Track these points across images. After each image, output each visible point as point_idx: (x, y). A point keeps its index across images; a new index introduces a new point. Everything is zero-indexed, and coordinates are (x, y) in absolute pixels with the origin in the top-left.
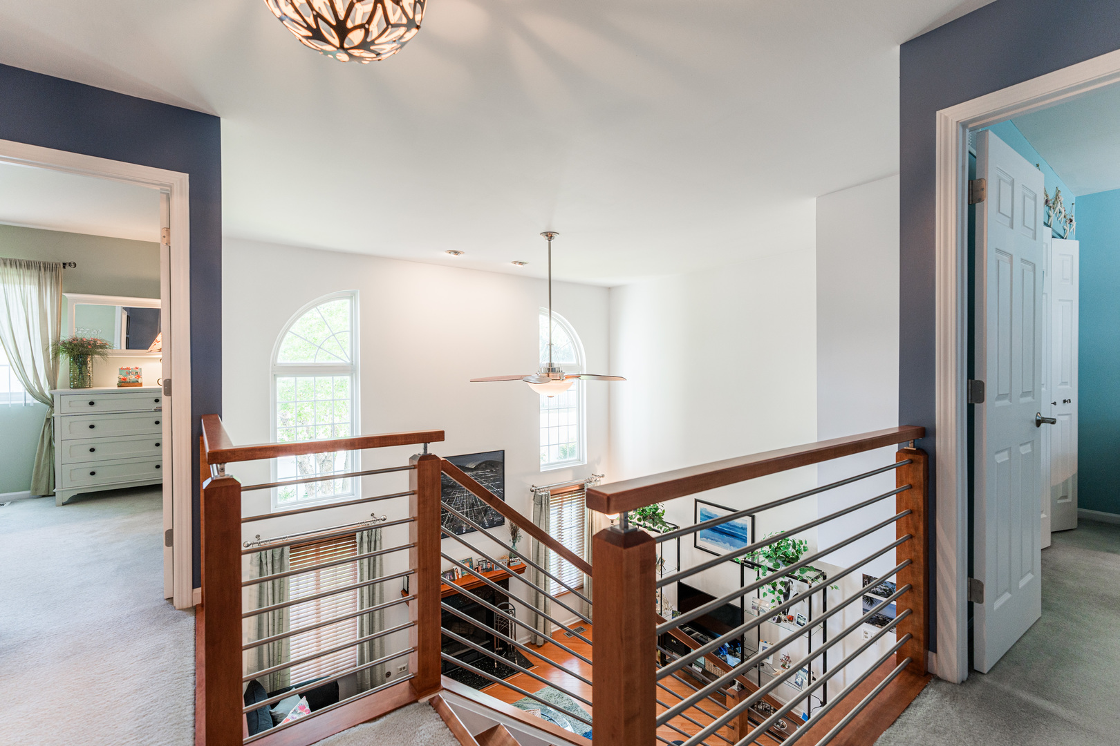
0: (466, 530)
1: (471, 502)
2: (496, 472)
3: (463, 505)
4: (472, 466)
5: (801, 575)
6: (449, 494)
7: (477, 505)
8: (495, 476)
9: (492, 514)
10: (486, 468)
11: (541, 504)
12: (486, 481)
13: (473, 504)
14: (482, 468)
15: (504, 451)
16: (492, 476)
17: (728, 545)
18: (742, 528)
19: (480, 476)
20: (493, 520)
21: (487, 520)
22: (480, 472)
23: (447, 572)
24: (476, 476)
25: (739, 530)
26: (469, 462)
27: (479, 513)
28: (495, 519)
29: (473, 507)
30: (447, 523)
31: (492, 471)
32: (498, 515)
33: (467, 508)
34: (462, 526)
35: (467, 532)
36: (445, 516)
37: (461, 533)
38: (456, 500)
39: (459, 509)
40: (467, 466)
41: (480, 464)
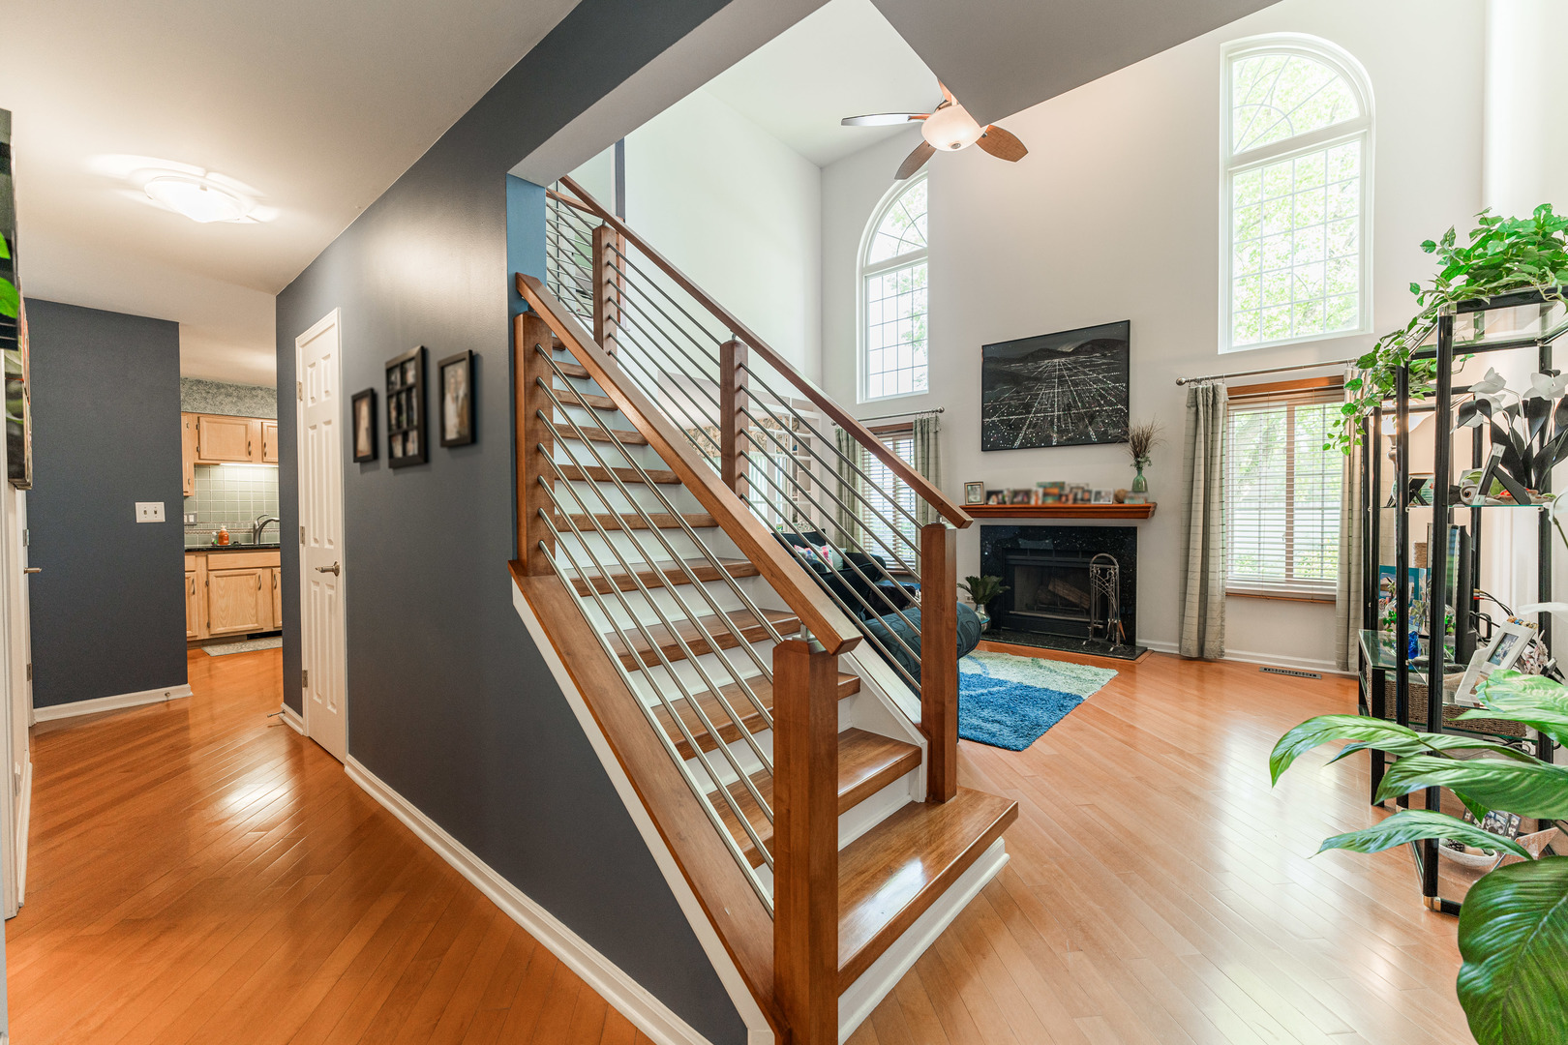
0: (1058, 442)
1: (1066, 402)
2: (1112, 357)
3: (1052, 406)
4: (1069, 349)
6: (1030, 389)
7: (1077, 407)
8: (1113, 364)
9: (1103, 422)
10: (1093, 351)
11: (1197, 406)
12: (1094, 371)
13: (1069, 405)
14: (1087, 351)
15: (1129, 321)
16: (1103, 364)
19: (1082, 364)
20: (1105, 433)
21: (1095, 432)
22: (1082, 358)
23: (1023, 493)
24: (1075, 363)
26: (1063, 343)
27: (1080, 418)
28: (1110, 432)
29: (1070, 410)
30: (1028, 428)
31: (1104, 356)
32: (1116, 425)
33: (1059, 411)
34: (1052, 437)
35: (1060, 445)
36: (1028, 418)
37: (1049, 445)
38: (1042, 398)
39: (1045, 411)
40: (1059, 349)
41: (1082, 346)
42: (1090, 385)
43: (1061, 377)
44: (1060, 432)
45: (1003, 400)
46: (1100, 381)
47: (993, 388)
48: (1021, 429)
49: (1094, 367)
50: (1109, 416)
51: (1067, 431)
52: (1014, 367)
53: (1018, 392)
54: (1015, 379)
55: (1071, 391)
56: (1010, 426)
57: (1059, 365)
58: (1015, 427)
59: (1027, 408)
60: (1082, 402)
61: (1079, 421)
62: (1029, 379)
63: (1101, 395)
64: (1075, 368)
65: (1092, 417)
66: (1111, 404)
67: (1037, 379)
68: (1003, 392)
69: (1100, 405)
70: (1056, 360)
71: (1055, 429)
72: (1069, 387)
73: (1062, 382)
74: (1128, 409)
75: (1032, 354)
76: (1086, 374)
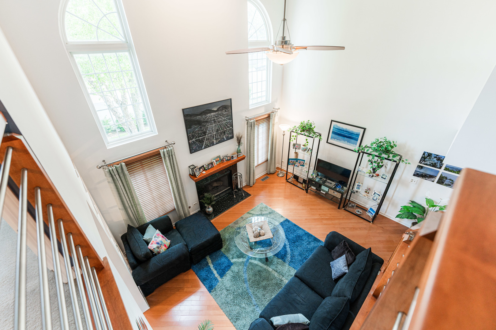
0: (216, 143)
1: (217, 129)
2: (228, 111)
3: (213, 131)
4: (215, 109)
5: (393, 158)
6: (205, 126)
7: (220, 130)
8: (228, 114)
9: (227, 133)
10: (223, 110)
11: (251, 126)
12: (223, 117)
13: (218, 130)
14: (221, 110)
15: (231, 99)
16: (226, 114)
17: (346, 142)
18: (357, 134)
19: (220, 114)
20: (228, 137)
21: (225, 137)
22: (220, 112)
23: (210, 164)
24: (218, 114)
25: (355, 135)
26: (214, 107)
29: (218, 131)
30: (206, 141)
31: (226, 111)
32: (230, 134)
33: (215, 132)
34: (214, 142)
35: (217, 144)
36: (205, 137)
37: (213, 145)
38: (209, 129)
39: (211, 133)
40: (213, 110)
41: (219, 108)
42: (223, 122)
43: (214, 120)
44: (216, 139)
45: (196, 132)
46: (225, 120)
47: (190, 128)
48: (204, 141)
49: (223, 115)
50: (228, 131)
51: (218, 139)
52: (198, 117)
53: (201, 128)
54: (199, 123)
55: (218, 125)
56: (200, 141)
57: (213, 116)
58: (201, 141)
59: (205, 133)
60: (221, 128)
61: (221, 134)
62: (204, 122)
63: (226, 125)
64: (218, 116)
65: (224, 133)
66: (228, 127)
67: (207, 122)
68: (195, 128)
69: (226, 128)
70: (212, 114)
71: (215, 139)
72: (217, 123)
73: (215, 122)
74: (233, 128)
75: (204, 112)
76: (222, 118)
